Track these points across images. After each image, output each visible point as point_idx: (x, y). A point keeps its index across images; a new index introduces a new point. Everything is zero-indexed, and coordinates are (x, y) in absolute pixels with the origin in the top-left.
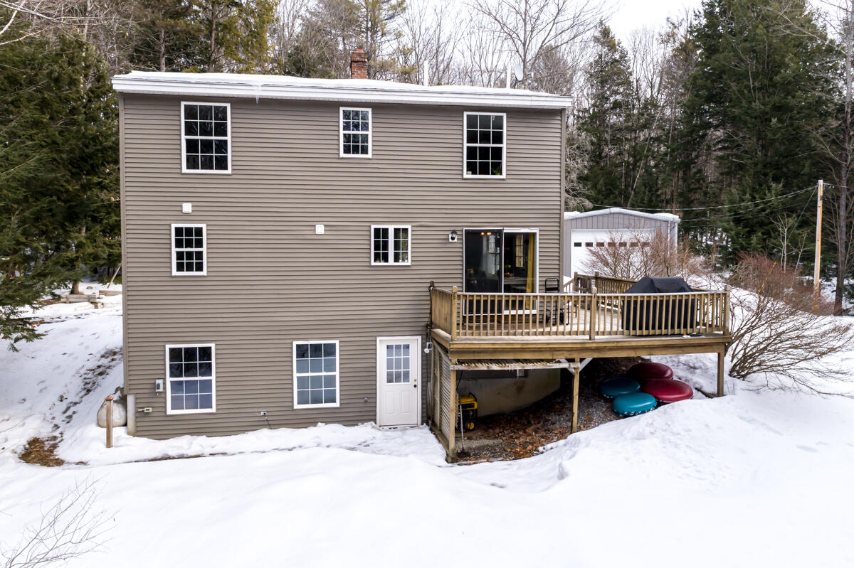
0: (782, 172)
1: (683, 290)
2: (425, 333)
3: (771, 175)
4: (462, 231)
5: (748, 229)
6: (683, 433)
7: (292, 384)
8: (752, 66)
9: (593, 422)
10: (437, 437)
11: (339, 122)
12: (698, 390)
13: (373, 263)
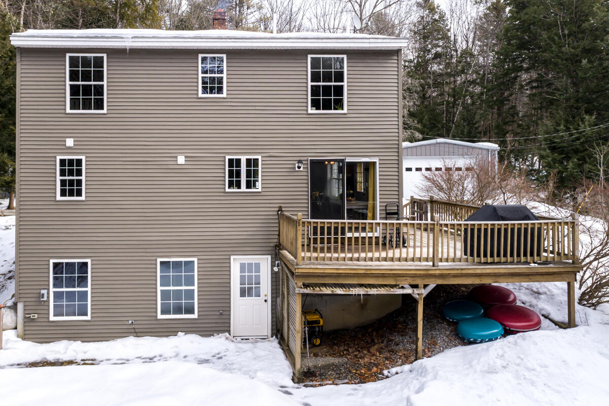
0: (594, 106)
1: (527, 218)
2: (274, 253)
3: (583, 108)
4: (307, 160)
5: (563, 156)
6: (538, 369)
7: (156, 296)
8: (562, 16)
9: (437, 347)
10: (284, 351)
11: (198, 67)
12: (546, 317)
13: (227, 190)
